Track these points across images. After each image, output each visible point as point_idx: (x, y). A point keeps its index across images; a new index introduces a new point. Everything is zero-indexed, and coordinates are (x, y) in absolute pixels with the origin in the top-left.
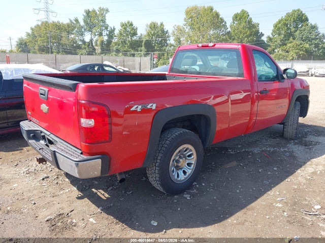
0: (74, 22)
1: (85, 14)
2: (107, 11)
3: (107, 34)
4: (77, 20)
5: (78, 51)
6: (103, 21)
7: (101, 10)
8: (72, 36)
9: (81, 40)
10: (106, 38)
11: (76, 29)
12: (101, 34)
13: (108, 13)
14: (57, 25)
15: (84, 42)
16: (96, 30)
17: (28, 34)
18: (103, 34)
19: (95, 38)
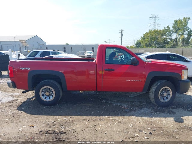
0: (167, 28)
1: (174, 23)
2: (189, 19)
3: (187, 34)
4: (168, 27)
5: (166, 45)
6: (186, 26)
7: (185, 19)
8: (165, 37)
9: (169, 39)
10: (186, 36)
11: (167, 33)
12: (183, 34)
13: (190, 20)
14: (156, 31)
15: (171, 39)
16: (180, 32)
17: (142, 38)
18: (185, 34)
19: (179, 37)
